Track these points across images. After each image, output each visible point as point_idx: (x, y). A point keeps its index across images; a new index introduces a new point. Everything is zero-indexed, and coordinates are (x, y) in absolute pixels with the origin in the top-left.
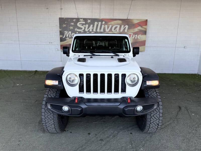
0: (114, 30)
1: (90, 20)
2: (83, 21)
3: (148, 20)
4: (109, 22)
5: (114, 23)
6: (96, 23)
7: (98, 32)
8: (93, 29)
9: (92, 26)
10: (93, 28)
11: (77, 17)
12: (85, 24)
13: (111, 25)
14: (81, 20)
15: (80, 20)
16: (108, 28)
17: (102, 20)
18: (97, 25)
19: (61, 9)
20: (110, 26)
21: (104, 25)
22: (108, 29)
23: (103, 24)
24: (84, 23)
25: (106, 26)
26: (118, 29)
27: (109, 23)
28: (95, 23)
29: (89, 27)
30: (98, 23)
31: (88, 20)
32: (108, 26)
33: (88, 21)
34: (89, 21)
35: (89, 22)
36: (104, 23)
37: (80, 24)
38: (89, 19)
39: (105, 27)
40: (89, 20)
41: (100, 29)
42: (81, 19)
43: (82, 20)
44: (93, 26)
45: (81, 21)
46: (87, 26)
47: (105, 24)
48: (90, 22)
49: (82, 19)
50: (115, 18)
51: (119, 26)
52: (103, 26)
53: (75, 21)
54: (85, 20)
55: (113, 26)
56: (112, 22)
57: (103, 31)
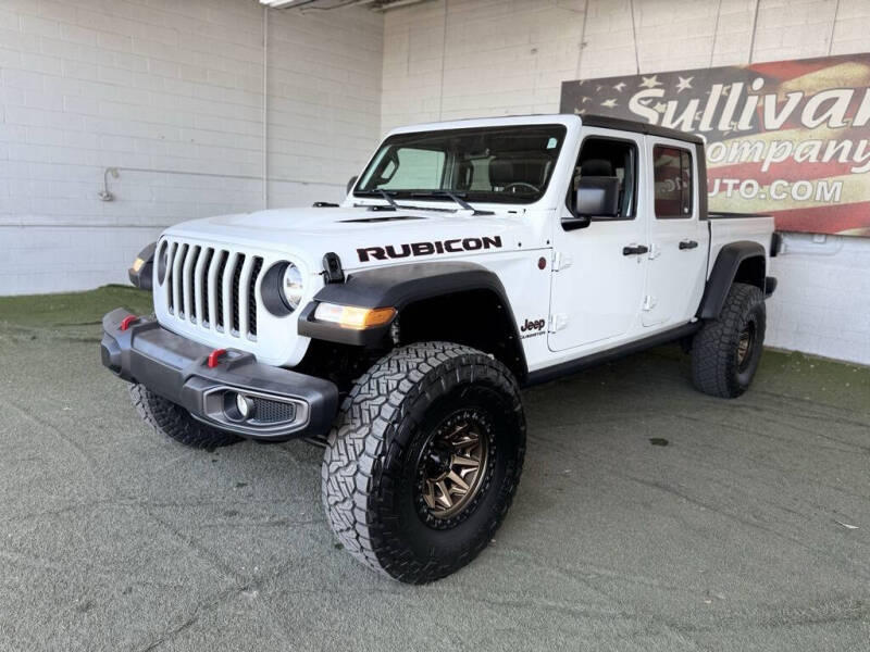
0: (815, 118)
1: (690, 79)
2: (656, 87)
4: (790, 78)
5: (821, 79)
6: (717, 90)
7: (723, 132)
8: (697, 118)
9: (694, 104)
10: (701, 116)
11: (636, 73)
12: (664, 100)
13: (801, 95)
14: (647, 82)
15: (643, 85)
16: (780, 107)
17: (748, 74)
18: (723, 101)
19: (584, 45)
20: (795, 99)
21: (756, 97)
22: (776, 116)
23: (755, 93)
24: (660, 93)
25: (771, 100)
26: (837, 112)
27: (790, 85)
28: (710, 89)
29: (678, 113)
30: (729, 91)
31: (681, 79)
32: (782, 99)
33: (679, 82)
34: (684, 84)
35: (686, 89)
36: (758, 84)
37: (643, 102)
38: (685, 74)
39: (763, 108)
40: (685, 78)
41: (737, 116)
42: (649, 76)
43: (652, 82)
44: (702, 107)
45: (646, 88)
46: (673, 105)
47: (762, 93)
48: (689, 87)
49: (654, 78)
50: (835, 52)
51: (846, 96)
52: (752, 102)
53: (622, 88)
54: (667, 80)
55: (811, 98)
56: (806, 76)
57: (751, 128)
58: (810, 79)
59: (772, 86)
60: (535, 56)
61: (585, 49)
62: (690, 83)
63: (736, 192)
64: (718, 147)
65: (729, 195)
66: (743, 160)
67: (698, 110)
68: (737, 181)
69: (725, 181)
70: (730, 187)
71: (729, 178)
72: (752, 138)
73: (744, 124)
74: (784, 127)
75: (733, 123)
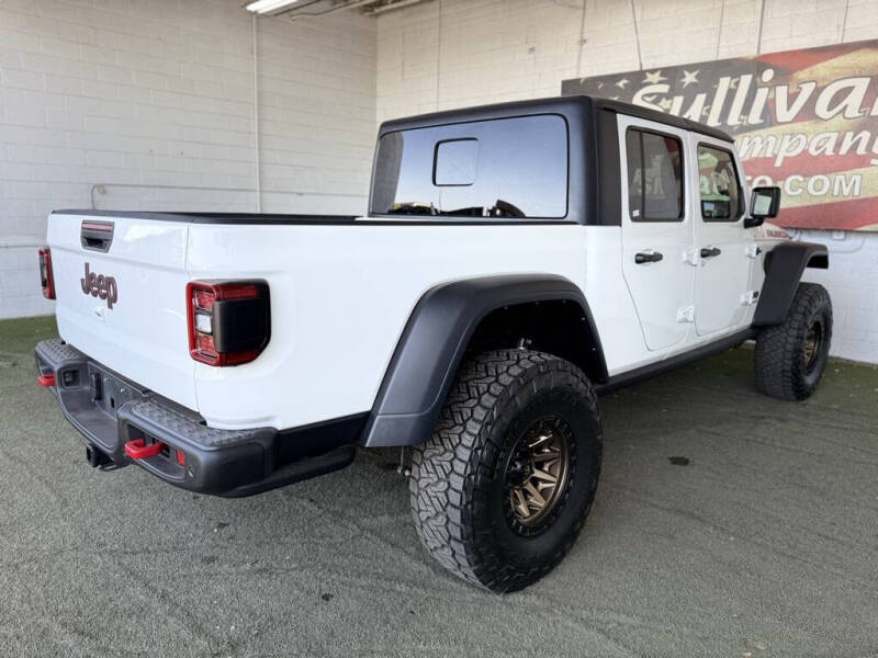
0: (830, 109)
1: (696, 73)
2: (660, 82)
4: (803, 68)
5: (835, 68)
6: (725, 83)
7: (732, 127)
8: (704, 113)
9: (701, 98)
10: (708, 111)
11: (638, 69)
12: (669, 96)
13: (814, 84)
14: (650, 78)
15: (645, 81)
16: (791, 99)
17: (757, 65)
18: (731, 95)
19: (583, 41)
20: (808, 90)
21: (766, 90)
22: (788, 109)
23: (764, 85)
24: (665, 88)
25: (782, 92)
26: (854, 102)
27: (802, 75)
28: (717, 83)
30: (737, 84)
31: (686, 73)
32: (793, 90)
33: (684, 76)
34: (690, 78)
35: (692, 84)
36: (768, 75)
37: (648, 99)
38: (691, 68)
39: (774, 100)
40: (691, 72)
41: (746, 110)
42: (653, 71)
43: (656, 77)
44: (709, 102)
45: (650, 84)
46: (679, 100)
47: (772, 85)
48: (695, 80)
49: (658, 74)
50: (849, 39)
51: (861, 85)
52: (762, 94)
53: (625, 85)
54: (671, 74)
55: (825, 87)
56: (819, 66)
57: (761, 121)
58: (822, 69)
59: (783, 76)
60: (532, 56)
61: (585, 46)
62: (696, 77)
66: (754, 155)
67: (705, 105)
68: (749, 179)
72: (763, 132)
73: (755, 117)
74: (797, 119)
75: (742, 117)
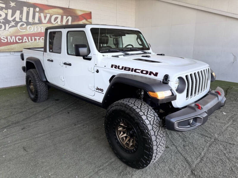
0: (54, 21)
1: (14, 3)
3: (92, 13)
4: (46, 9)
5: (53, 11)
6: (25, 9)
7: (31, 22)
8: (20, 17)
9: (18, 12)
10: (22, 16)
12: (6, 8)
13: (50, 15)
16: (45, 17)
17: (34, 6)
18: (28, 13)
20: (48, 16)
21: (38, 13)
24: (3, 6)
25: (42, 15)
26: (59, 20)
27: (46, 11)
28: (23, 8)
29: (13, 14)
30: (29, 10)
31: (11, 2)
32: (45, 15)
34: (12, 4)
35: (14, 7)
36: (38, 9)
39: (41, 17)
41: (34, 18)
46: (10, 12)
48: (14, 5)
51: (60, 17)
55: (52, 16)
56: (50, 10)
57: (39, 22)
59: (41, 11)
63: (39, 40)
64: (30, 27)
65: (38, 41)
66: (39, 31)
67: (20, 14)
68: (39, 38)
69: (35, 38)
70: (37, 39)
71: (37, 36)
72: (40, 25)
73: (36, 21)
74: (47, 23)
75: (33, 20)
